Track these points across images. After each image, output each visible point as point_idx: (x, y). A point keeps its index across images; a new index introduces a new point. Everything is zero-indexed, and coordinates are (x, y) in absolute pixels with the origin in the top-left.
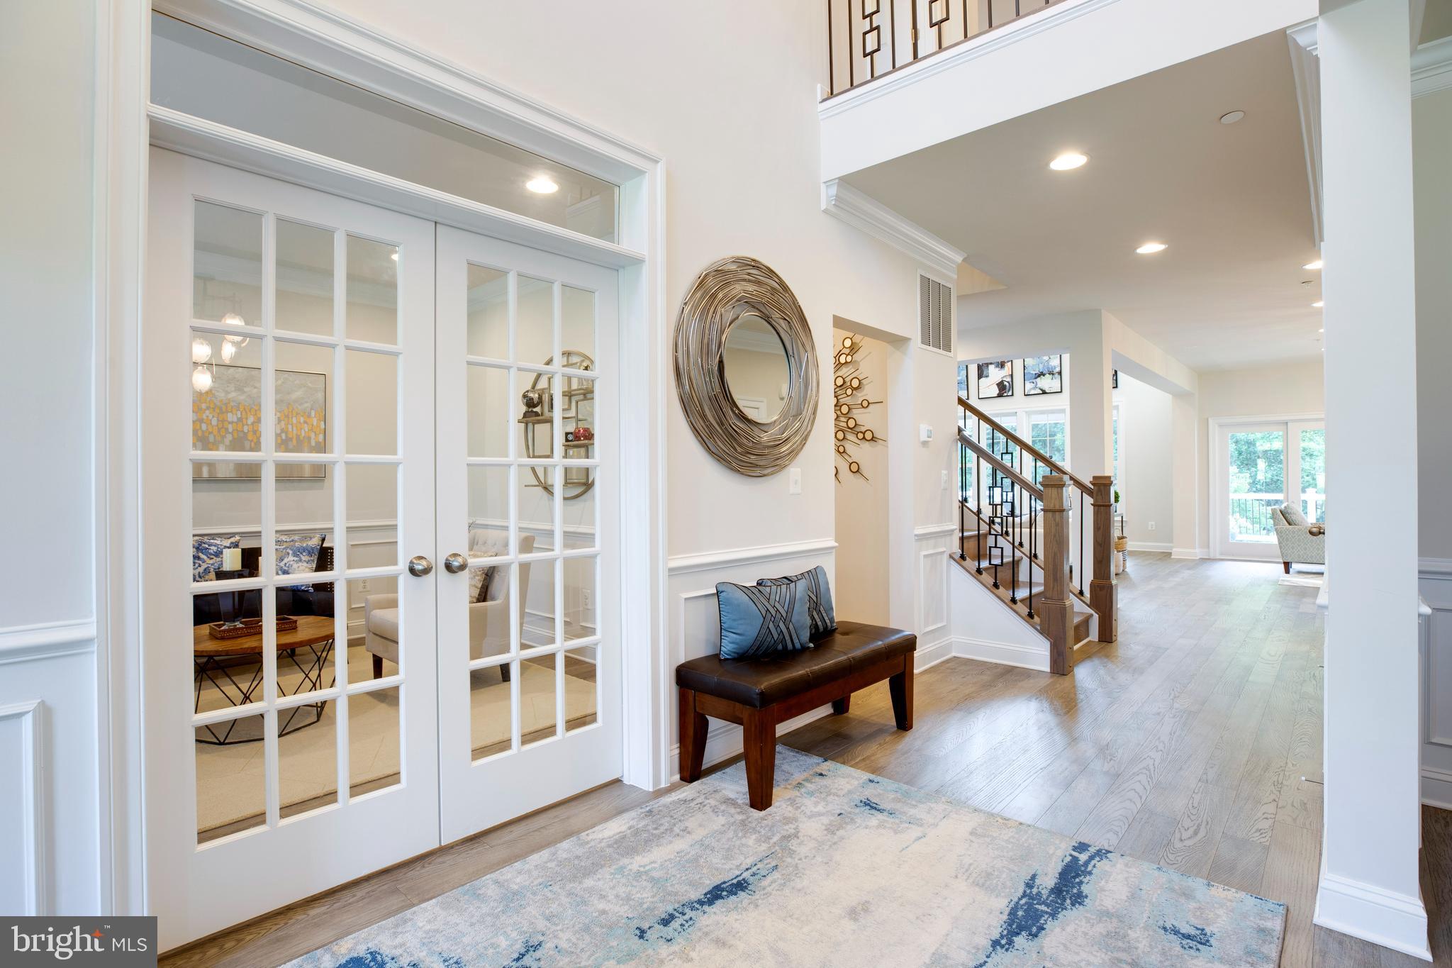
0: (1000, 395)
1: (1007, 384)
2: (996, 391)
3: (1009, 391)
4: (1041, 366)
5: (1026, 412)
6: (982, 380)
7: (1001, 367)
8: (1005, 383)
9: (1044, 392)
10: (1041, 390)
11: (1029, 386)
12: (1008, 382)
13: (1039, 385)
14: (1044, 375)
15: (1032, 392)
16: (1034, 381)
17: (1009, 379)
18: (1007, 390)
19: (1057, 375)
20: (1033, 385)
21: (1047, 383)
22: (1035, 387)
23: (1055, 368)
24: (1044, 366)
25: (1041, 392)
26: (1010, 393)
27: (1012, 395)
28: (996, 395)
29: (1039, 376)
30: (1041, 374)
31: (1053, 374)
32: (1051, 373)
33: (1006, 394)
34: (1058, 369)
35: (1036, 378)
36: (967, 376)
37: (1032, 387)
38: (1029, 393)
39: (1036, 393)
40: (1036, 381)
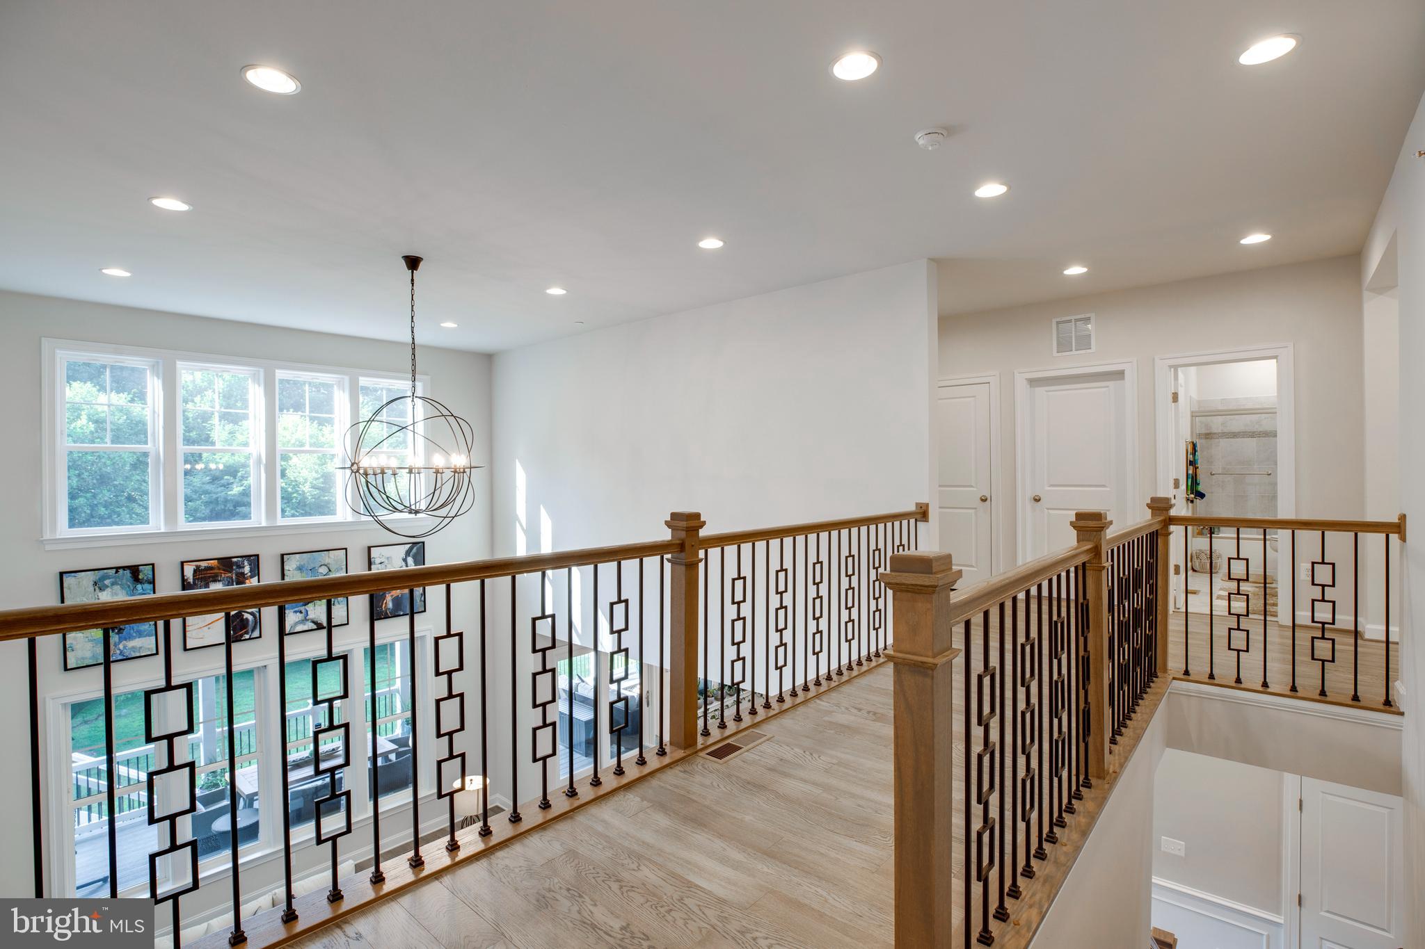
1: (250, 617)
3: (253, 631)
16: (302, 609)
18: (250, 628)
22: (305, 620)
26: (256, 634)
28: (220, 640)
37: (297, 620)
38: (291, 632)
39: (307, 629)
40: (305, 609)
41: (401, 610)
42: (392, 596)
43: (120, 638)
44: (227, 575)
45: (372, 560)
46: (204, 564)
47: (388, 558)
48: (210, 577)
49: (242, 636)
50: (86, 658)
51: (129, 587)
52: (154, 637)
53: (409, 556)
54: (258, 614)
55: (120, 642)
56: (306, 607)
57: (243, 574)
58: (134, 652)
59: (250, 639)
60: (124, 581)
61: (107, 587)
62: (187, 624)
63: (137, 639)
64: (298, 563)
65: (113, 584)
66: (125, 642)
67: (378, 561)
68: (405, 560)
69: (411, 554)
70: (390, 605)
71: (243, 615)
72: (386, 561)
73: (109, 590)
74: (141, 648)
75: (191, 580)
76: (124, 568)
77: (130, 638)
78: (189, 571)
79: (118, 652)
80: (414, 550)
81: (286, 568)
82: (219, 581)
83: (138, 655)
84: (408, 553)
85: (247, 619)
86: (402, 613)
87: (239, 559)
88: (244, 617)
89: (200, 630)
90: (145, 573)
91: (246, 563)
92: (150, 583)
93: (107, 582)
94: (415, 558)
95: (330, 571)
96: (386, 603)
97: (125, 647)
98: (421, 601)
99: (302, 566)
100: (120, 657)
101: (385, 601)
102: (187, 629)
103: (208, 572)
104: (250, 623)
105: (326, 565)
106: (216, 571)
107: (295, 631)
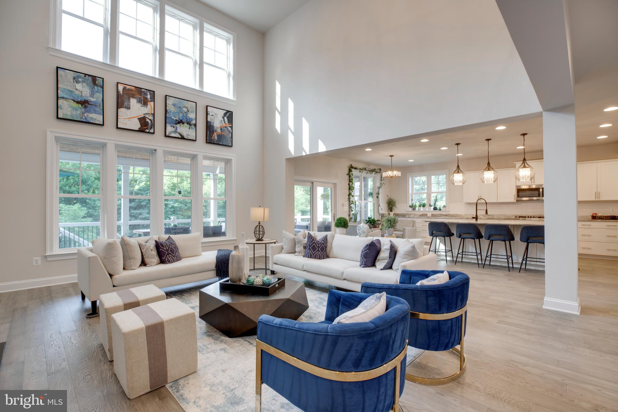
0: (141, 130)
1: (149, 122)
2: (137, 125)
3: (151, 128)
4: (181, 115)
6: (122, 111)
7: (144, 104)
8: (147, 120)
9: (182, 138)
10: (181, 135)
11: (169, 129)
12: (150, 120)
13: (179, 130)
14: (183, 123)
15: (173, 135)
16: (175, 125)
17: (151, 118)
18: (149, 127)
19: (193, 126)
20: (173, 129)
21: (184, 130)
22: (176, 132)
23: (192, 120)
24: (183, 116)
25: (180, 137)
26: (152, 131)
27: (154, 133)
28: (137, 129)
29: (179, 123)
30: (180, 122)
31: (190, 125)
32: (189, 123)
33: (148, 131)
34: (194, 122)
35: (176, 124)
36: (103, 100)
37: (172, 130)
38: (169, 135)
39: (177, 137)
40: (176, 126)
41: (221, 142)
42: (217, 133)
43: (85, 110)
44: (139, 96)
45: (208, 112)
46: (128, 87)
47: (215, 114)
48: (130, 94)
49: (145, 129)
50: (68, 115)
51: (91, 86)
52: (102, 116)
53: (225, 116)
54: (153, 121)
55: (85, 113)
56: (177, 125)
57: (147, 98)
58: (92, 120)
59: (149, 132)
60: (89, 82)
61: (80, 82)
62: (118, 115)
63: (94, 114)
64: (173, 102)
65: (83, 82)
66: (88, 113)
67: (211, 114)
68: (223, 118)
69: (226, 116)
70: (216, 138)
71: (146, 119)
72: (215, 115)
73: (81, 84)
74: (95, 119)
75: (121, 93)
76: (89, 75)
77: (90, 112)
78: (121, 88)
79: (84, 117)
80: (228, 114)
81: (168, 102)
82: (135, 98)
83: (94, 122)
84: (225, 114)
85: (148, 122)
86: (221, 144)
87: (145, 90)
88: (147, 121)
89: (125, 120)
90: (99, 81)
91: (148, 93)
92: (101, 87)
93: (80, 80)
94: (228, 118)
95: (188, 111)
96: (214, 136)
97: (88, 116)
98: (230, 140)
99: (175, 104)
100: (85, 121)
101: (214, 135)
102: (119, 117)
103: (130, 92)
104: (149, 124)
105: (186, 108)
106: (134, 92)
107: (171, 136)
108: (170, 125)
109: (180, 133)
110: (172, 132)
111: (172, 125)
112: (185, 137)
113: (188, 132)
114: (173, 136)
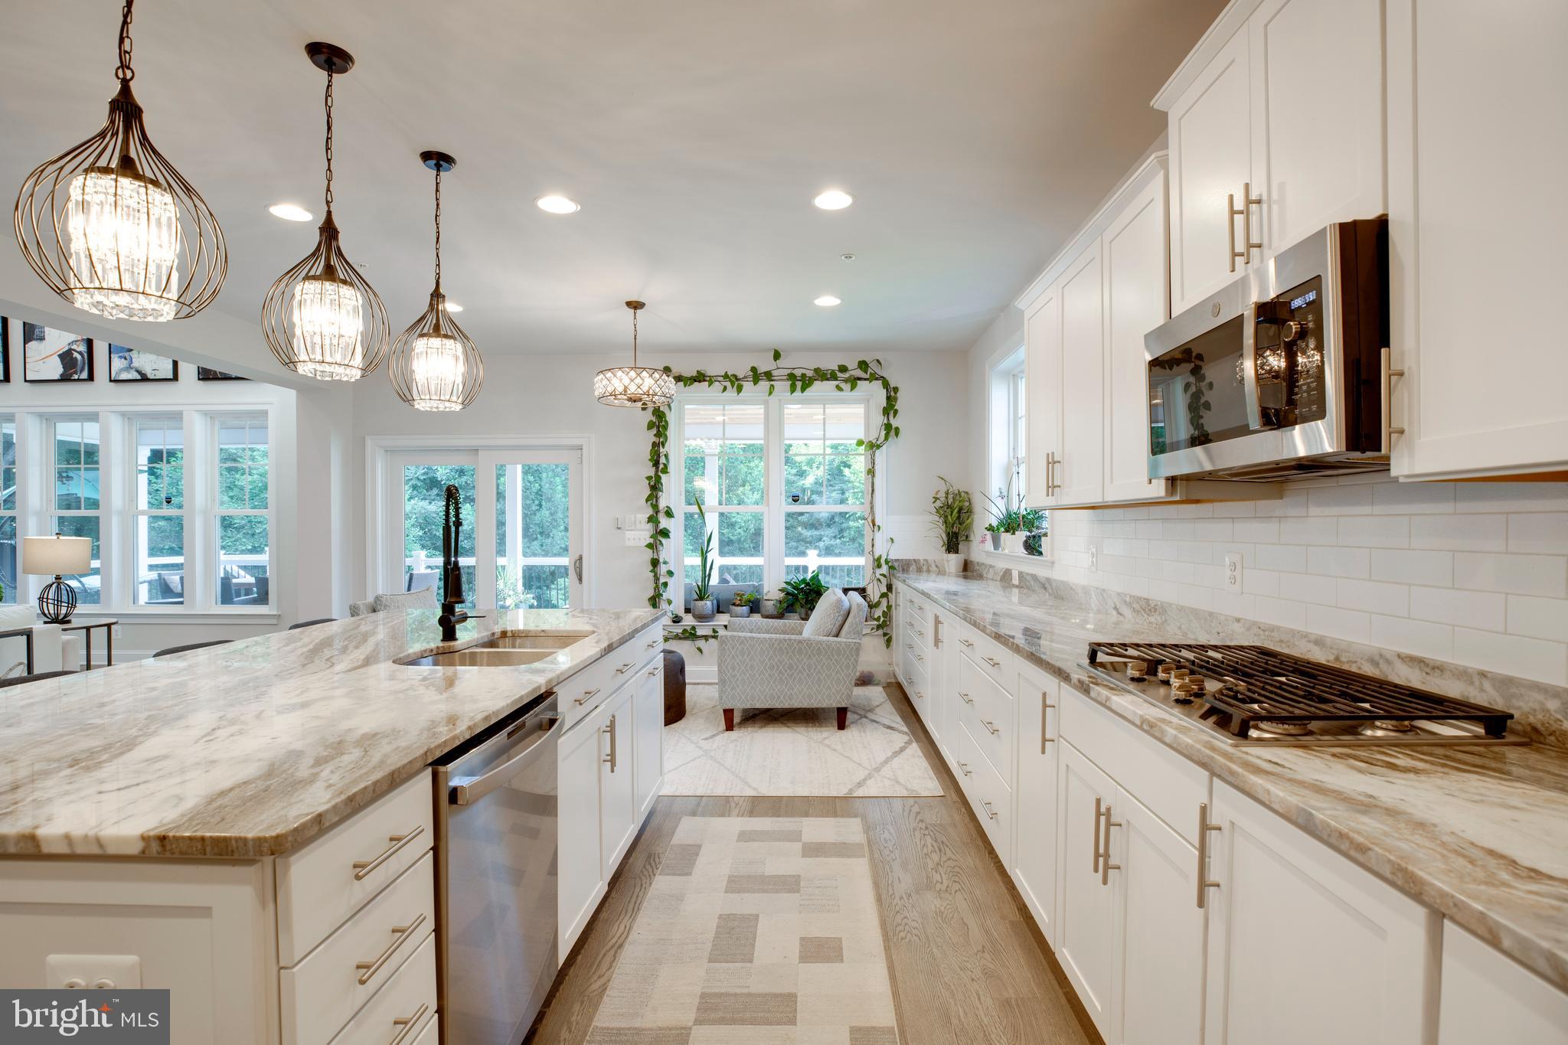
5: (123, 414)
9: (144, 379)
13: (136, 364)
15: (124, 376)
20: (123, 363)
21: (147, 360)
25: (139, 377)
37: (122, 366)
38: (116, 379)
39: (132, 378)
40: (130, 356)
49: (71, 375)
54: (86, 355)
56: (131, 353)
59: (81, 380)
71: (73, 354)
85: (76, 358)
104: (79, 363)
107: (120, 379)
108: (117, 355)
109: (139, 369)
110: (122, 370)
111: (121, 354)
112: (150, 376)
113: (155, 363)
114: (125, 379)
